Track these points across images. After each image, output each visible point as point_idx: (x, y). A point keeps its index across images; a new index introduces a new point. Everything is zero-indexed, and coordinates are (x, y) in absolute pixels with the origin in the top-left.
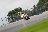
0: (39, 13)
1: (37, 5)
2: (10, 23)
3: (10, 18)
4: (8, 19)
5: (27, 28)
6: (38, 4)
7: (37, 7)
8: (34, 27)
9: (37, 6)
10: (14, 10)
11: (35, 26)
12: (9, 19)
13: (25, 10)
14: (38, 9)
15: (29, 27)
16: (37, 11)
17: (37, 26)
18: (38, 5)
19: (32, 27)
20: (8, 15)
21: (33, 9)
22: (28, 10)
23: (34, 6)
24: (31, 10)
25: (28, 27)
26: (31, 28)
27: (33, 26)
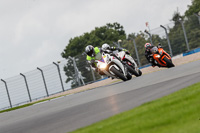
0: (194, 47)
1: (187, 14)
2: (73, 87)
3: (74, 65)
4: (65, 69)
5: (145, 109)
6: (191, 8)
7: (187, 23)
8: (173, 107)
9: (186, 19)
10: (93, 32)
11: (180, 101)
12: (69, 70)
13: (138, 35)
14: (193, 32)
15: (152, 106)
16: (189, 40)
17: (187, 99)
18: (191, 12)
19: (166, 105)
20: (64, 56)
21: (171, 30)
22: (152, 33)
23: (176, 17)
24: (162, 35)
25: (149, 103)
26: (162, 110)
27: (170, 101)
